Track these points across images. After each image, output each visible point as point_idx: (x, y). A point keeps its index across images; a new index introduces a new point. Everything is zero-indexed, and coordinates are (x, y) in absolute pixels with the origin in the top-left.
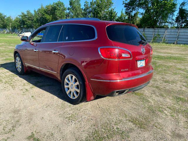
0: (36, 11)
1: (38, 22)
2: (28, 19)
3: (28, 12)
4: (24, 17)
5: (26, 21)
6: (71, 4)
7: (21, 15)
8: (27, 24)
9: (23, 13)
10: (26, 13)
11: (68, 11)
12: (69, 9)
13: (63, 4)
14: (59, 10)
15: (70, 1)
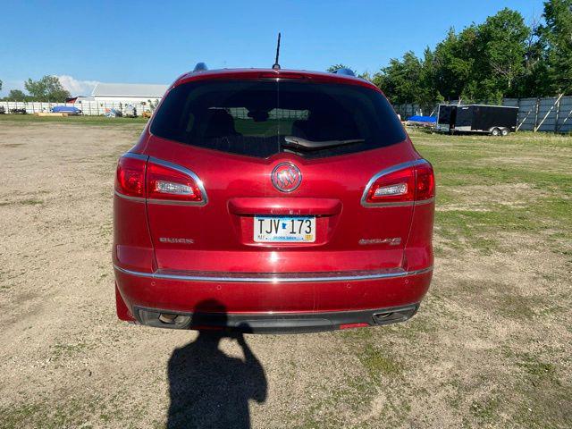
0: (433, 50)
1: (430, 84)
2: (405, 78)
3: (408, 57)
4: (395, 73)
5: (399, 84)
6: (549, 12)
7: (388, 68)
8: (399, 92)
9: (394, 63)
10: (402, 61)
11: (535, 39)
12: (539, 31)
13: (516, 16)
14: (501, 39)
15: (546, 4)
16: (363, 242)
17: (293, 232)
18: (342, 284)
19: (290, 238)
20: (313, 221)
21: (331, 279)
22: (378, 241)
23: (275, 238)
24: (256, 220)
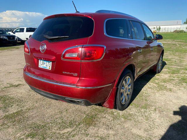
16: (64, 72)
17: (46, 66)
18: (54, 85)
19: (46, 67)
20: (51, 63)
21: (51, 83)
22: (68, 73)
23: (43, 67)
24: (39, 60)
